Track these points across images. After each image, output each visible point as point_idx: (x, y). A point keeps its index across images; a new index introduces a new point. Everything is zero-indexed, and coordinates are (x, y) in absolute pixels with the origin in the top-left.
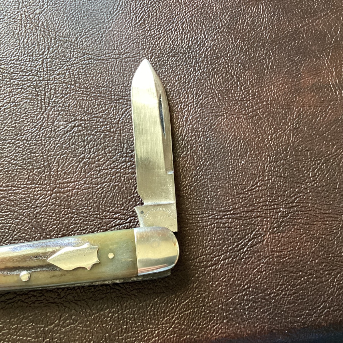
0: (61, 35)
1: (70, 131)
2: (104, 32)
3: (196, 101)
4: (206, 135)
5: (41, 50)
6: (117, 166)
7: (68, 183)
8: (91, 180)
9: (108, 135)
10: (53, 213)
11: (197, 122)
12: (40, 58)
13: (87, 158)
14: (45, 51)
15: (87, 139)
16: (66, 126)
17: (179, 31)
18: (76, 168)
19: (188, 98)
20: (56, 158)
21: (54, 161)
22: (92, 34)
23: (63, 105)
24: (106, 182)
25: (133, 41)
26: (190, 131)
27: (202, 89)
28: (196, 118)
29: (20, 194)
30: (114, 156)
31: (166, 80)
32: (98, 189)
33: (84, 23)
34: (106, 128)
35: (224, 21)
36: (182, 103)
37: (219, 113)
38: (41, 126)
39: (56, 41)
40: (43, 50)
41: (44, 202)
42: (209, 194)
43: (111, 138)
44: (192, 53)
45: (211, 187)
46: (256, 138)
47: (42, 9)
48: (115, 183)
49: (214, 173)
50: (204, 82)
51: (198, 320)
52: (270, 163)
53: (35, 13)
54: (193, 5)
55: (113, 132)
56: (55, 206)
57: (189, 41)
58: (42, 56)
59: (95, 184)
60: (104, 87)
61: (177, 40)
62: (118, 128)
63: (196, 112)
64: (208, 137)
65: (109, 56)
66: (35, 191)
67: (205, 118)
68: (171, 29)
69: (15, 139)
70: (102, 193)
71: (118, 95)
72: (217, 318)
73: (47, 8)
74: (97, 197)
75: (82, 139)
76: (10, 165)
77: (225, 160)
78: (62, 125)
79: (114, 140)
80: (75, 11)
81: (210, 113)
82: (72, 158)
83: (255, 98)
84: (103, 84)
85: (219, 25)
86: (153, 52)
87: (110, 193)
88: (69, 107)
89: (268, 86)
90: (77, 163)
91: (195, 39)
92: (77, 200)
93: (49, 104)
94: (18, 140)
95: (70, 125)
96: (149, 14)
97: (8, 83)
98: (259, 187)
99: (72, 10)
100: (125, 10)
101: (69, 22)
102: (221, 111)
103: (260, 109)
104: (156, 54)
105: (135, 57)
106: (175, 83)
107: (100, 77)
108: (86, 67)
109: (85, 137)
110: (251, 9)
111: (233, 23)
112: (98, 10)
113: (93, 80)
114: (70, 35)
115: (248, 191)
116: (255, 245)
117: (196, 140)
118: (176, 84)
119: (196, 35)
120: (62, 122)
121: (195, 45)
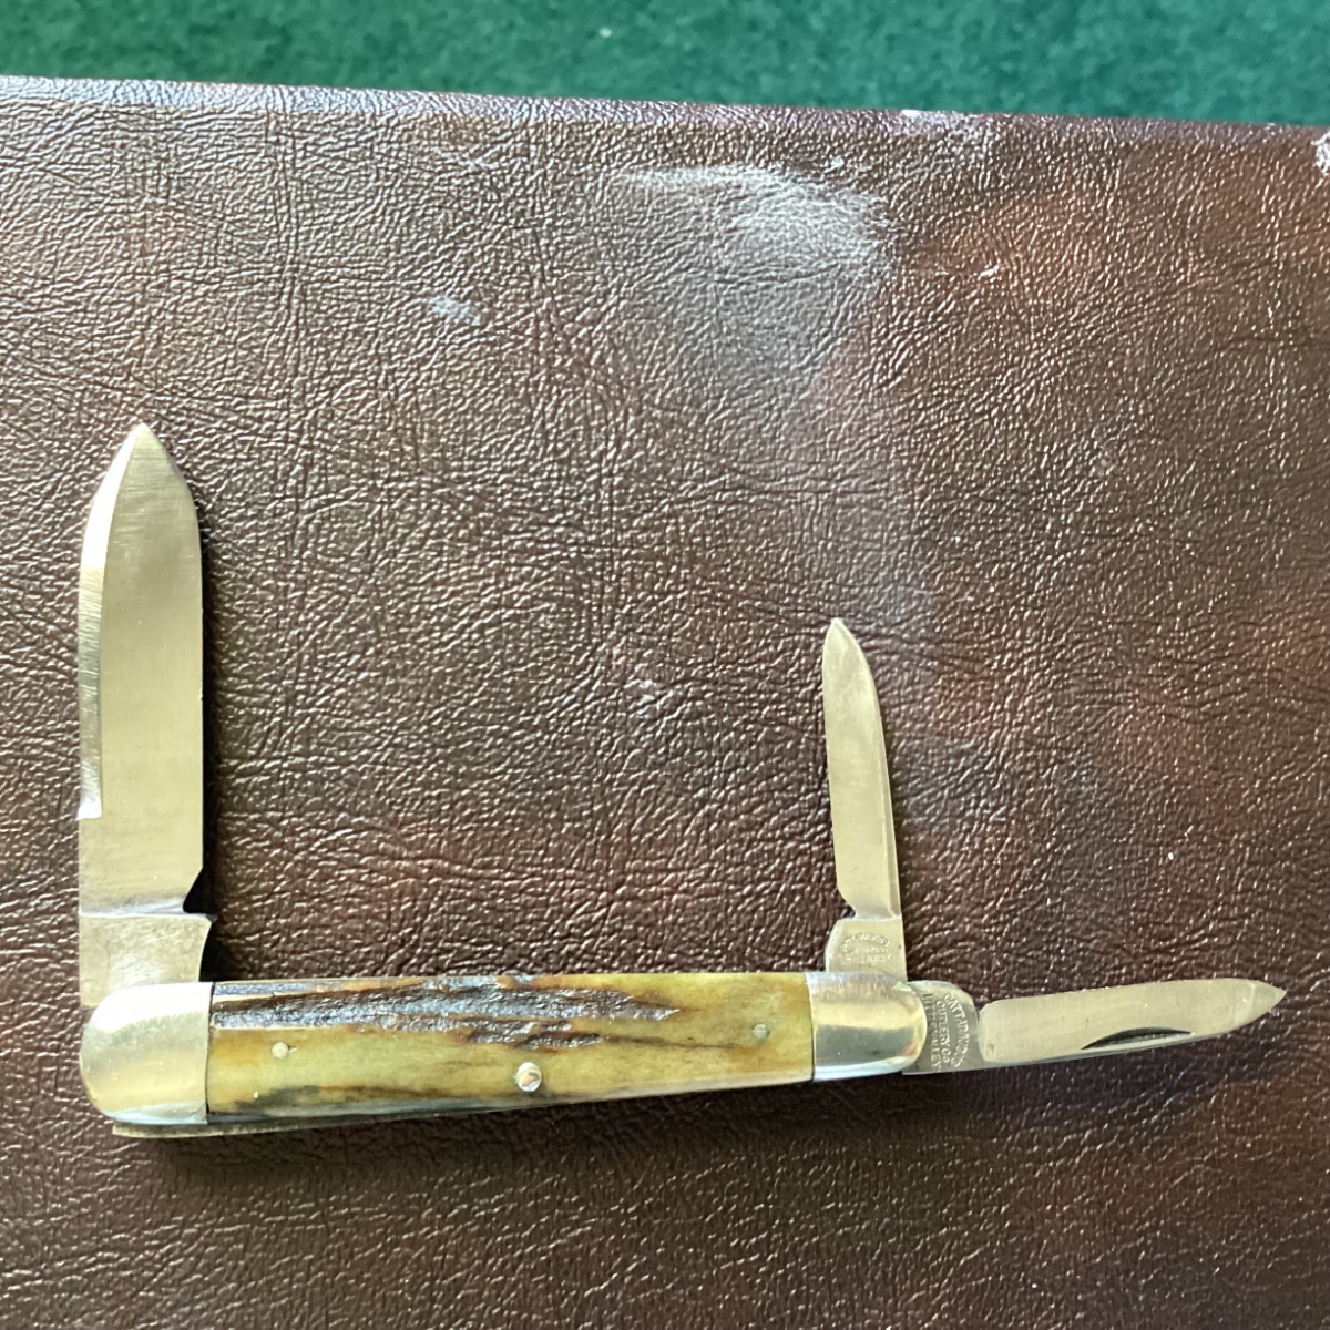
0: (657, 401)
1: (671, 712)
2: (787, 401)
3: (1047, 651)
4: (1068, 760)
5: (596, 445)
6: (802, 833)
7: (658, 870)
8: (726, 869)
9: (779, 734)
10: (613, 959)
11: (1044, 715)
12: (592, 472)
13: (714, 801)
14: (605, 452)
15: (719, 740)
16: (660, 697)
17: (1014, 421)
18: (684, 829)
19: (1023, 637)
20: (625, 793)
21: (621, 800)
22: (751, 407)
23: (654, 628)
24: (767, 879)
25: (872, 438)
26: (1021, 745)
27: (1069, 612)
28: (1044, 705)
29: (521, 892)
30: (795, 800)
31: (962, 574)
32: (743, 898)
33: (728, 366)
34: (777, 710)
35: (1152, 400)
36: (1003, 652)
37: (1114, 693)
38: (588, 688)
39: (642, 421)
40: (601, 447)
41: (590, 924)
42: (1062, 943)
43: (789, 745)
44: (1046, 493)
45: (1071, 922)
46: (1216, 784)
47: (603, 309)
48: (793, 883)
49: (1081, 880)
50: (1077, 593)
51: (1006, 1307)
52: (1250, 864)
53: (578, 318)
54: (1062, 337)
55: (794, 726)
56: (620, 939)
57: (1041, 455)
58: (595, 466)
59: (735, 883)
60: (774, 581)
61: (1006, 450)
62: (810, 714)
63: (1045, 685)
64: (1073, 768)
65: (796, 483)
66: (563, 888)
67: (1069, 706)
68: (989, 411)
69: (509, 724)
70: (754, 911)
71: (817, 610)
72: (1058, 1305)
73: (617, 304)
74: (738, 922)
75: (704, 738)
76: (497, 801)
77: (1117, 844)
78: (647, 691)
79: (798, 752)
80: (702, 324)
81: (1085, 692)
82: (671, 799)
83: (1224, 658)
84: (775, 570)
85: (1136, 412)
86: (930, 481)
87: (778, 914)
88: (670, 636)
89: (1269, 623)
90: (686, 813)
91: (1059, 450)
92: (683, 925)
93: (612, 621)
94: (521, 726)
95: (671, 693)
96: (925, 356)
97: (495, 543)
98: (1211, 936)
99: (693, 320)
100: (853, 336)
101: (681, 361)
102: (1121, 690)
103: (1237, 693)
104: (938, 486)
105: (874, 491)
106: (987, 586)
107: (767, 548)
108: (726, 512)
109: (712, 735)
110: (1240, 364)
111: (1180, 409)
112: (772, 327)
113: (745, 555)
114: (682, 404)
115: (1176, 945)
116: (1183, 1109)
117: (1038, 776)
118: (992, 590)
119: (1062, 439)
120: (648, 683)
121: (1059, 470)
